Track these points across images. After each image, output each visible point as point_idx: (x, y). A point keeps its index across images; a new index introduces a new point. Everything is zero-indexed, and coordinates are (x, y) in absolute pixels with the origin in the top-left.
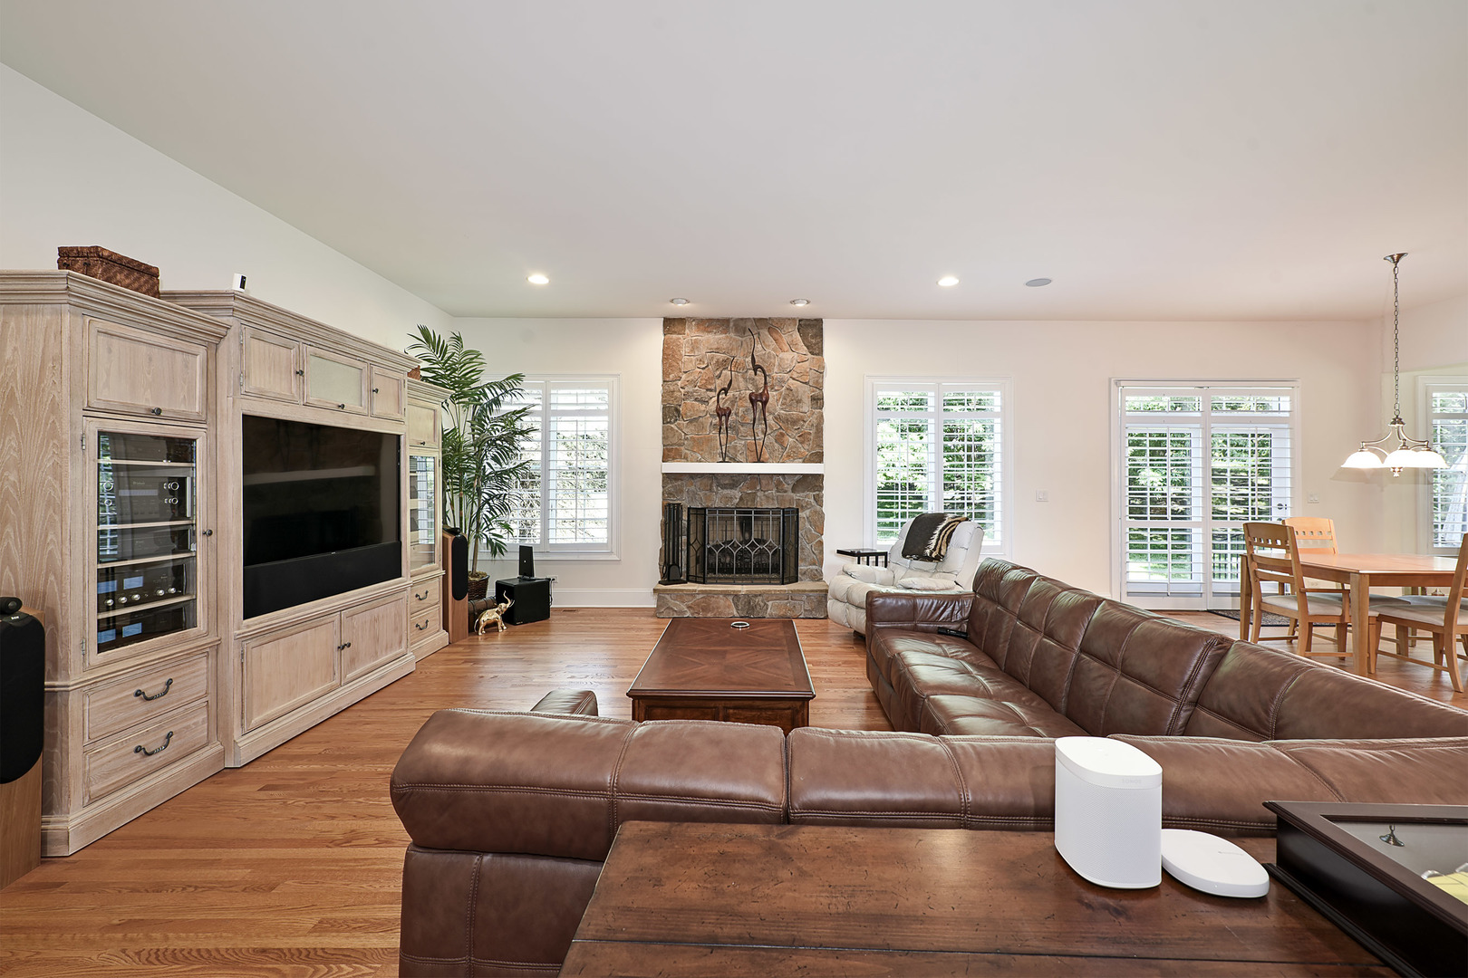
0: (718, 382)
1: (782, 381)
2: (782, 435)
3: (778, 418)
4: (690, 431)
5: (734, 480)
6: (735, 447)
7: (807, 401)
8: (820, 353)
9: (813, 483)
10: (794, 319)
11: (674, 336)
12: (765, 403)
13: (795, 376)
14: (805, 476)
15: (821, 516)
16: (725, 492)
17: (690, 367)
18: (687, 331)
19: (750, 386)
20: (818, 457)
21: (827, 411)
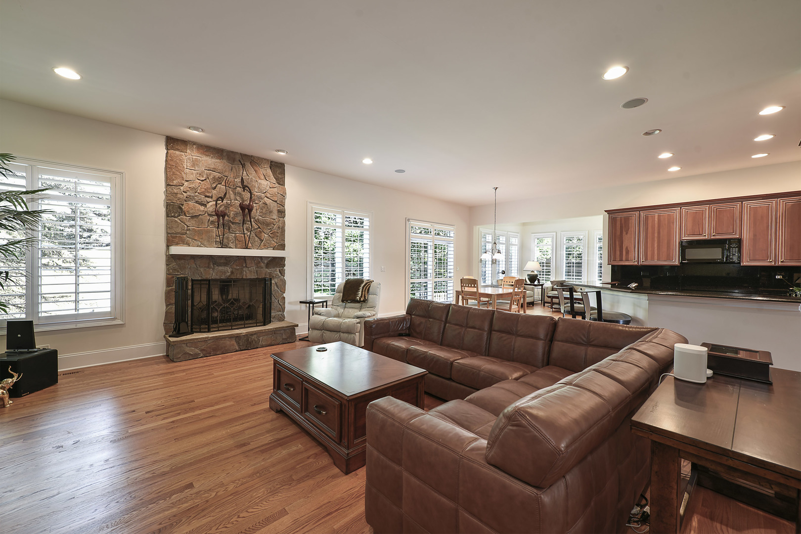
0: (214, 192)
1: (260, 198)
2: (260, 232)
3: (257, 221)
4: (192, 224)
5: (228, 260)
6: (228, 238)
7: (275, 212)
8: (283, 184)
9: (279, 262)
10: (268, 160)
11: (177, 152)
12: (250, 211)
13: (268, 195)
14: (274, 258)
15: (284, 282)
16: (221, 268)
17: (191, 177)
18: (188, 151)
19: (238, 198)
20: (282, 247)
21: (287, 219)
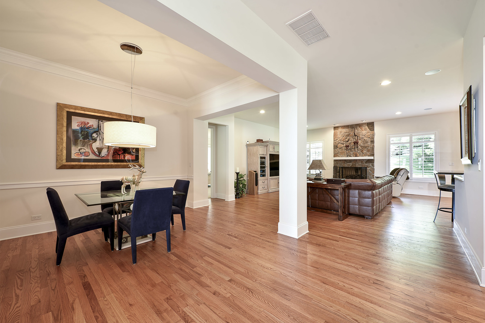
0: (346, 139)
1: (362, 138)
2: (363, 150)
3: (361, 147)
4: (340, 151)
5: (350, 161)
6: (350, 154)
7: (369, 142)
8: (373, 130)
9: (372, 161)
10: (366, 123)
11: (336, 131)
12: (357, 143)
13: (366, 136)
14: (369, 160)
15: (374, 169)
16: (348, 163)
17: (340, 137)
18: (339, 129)
19: (354, 140)
20: (373, 155)
21: (375, 144)
